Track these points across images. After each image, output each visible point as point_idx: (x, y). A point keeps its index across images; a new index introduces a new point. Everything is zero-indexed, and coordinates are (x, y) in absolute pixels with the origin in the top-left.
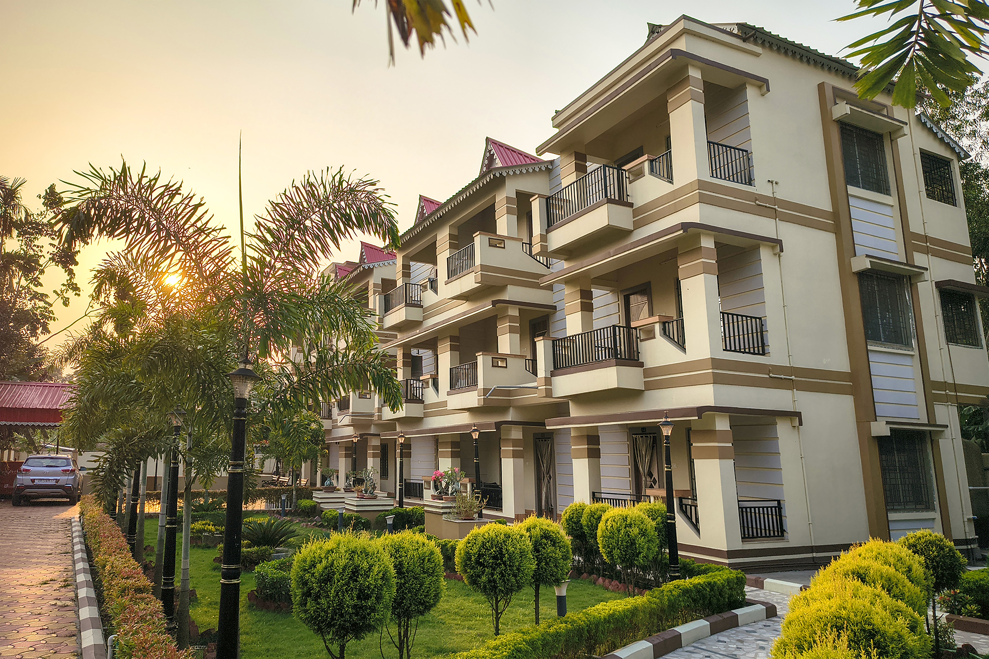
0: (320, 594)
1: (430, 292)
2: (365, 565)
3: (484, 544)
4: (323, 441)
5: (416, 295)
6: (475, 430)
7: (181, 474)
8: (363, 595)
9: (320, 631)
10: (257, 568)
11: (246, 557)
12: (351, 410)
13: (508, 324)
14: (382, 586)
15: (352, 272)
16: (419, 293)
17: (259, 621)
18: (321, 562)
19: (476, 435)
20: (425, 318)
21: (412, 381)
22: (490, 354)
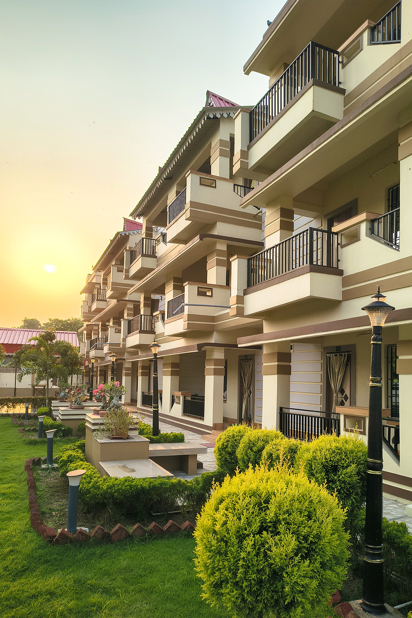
1: (162, 244)
12: (109, 342)
13: (216, 258)
16: (154, 246)
20: (158, 266)
21: (146, 316)
22: (196, 284)
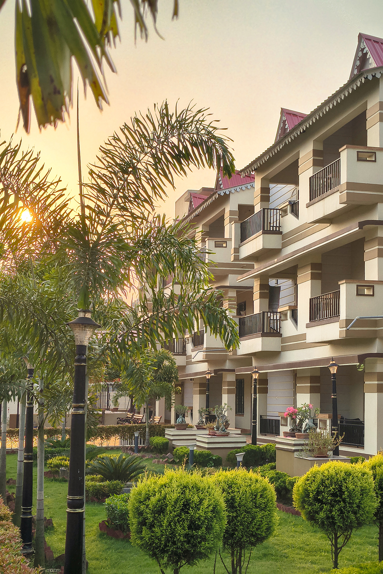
0: (154, 524)
1: (290, 216)
2: (196, 499)
3: (323, 482)
4: (176, 378)
5: (275, 220)
6: (333, 365)
7: (35, 412)
8: (194, 526)
9: (154, 555)
10: (107, 501)
11: (98, 490)
12: (205, 346)
13: (377, 247)
14: (212, 519)
15: (206, 200)
16: (278, 218)
17: (109, 549)
18: (155, 495)
19: (334, 370)
20: (285, 245)
21: (269, 313)
22: (355, 281)
